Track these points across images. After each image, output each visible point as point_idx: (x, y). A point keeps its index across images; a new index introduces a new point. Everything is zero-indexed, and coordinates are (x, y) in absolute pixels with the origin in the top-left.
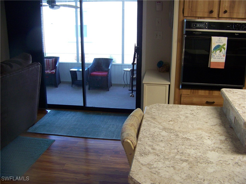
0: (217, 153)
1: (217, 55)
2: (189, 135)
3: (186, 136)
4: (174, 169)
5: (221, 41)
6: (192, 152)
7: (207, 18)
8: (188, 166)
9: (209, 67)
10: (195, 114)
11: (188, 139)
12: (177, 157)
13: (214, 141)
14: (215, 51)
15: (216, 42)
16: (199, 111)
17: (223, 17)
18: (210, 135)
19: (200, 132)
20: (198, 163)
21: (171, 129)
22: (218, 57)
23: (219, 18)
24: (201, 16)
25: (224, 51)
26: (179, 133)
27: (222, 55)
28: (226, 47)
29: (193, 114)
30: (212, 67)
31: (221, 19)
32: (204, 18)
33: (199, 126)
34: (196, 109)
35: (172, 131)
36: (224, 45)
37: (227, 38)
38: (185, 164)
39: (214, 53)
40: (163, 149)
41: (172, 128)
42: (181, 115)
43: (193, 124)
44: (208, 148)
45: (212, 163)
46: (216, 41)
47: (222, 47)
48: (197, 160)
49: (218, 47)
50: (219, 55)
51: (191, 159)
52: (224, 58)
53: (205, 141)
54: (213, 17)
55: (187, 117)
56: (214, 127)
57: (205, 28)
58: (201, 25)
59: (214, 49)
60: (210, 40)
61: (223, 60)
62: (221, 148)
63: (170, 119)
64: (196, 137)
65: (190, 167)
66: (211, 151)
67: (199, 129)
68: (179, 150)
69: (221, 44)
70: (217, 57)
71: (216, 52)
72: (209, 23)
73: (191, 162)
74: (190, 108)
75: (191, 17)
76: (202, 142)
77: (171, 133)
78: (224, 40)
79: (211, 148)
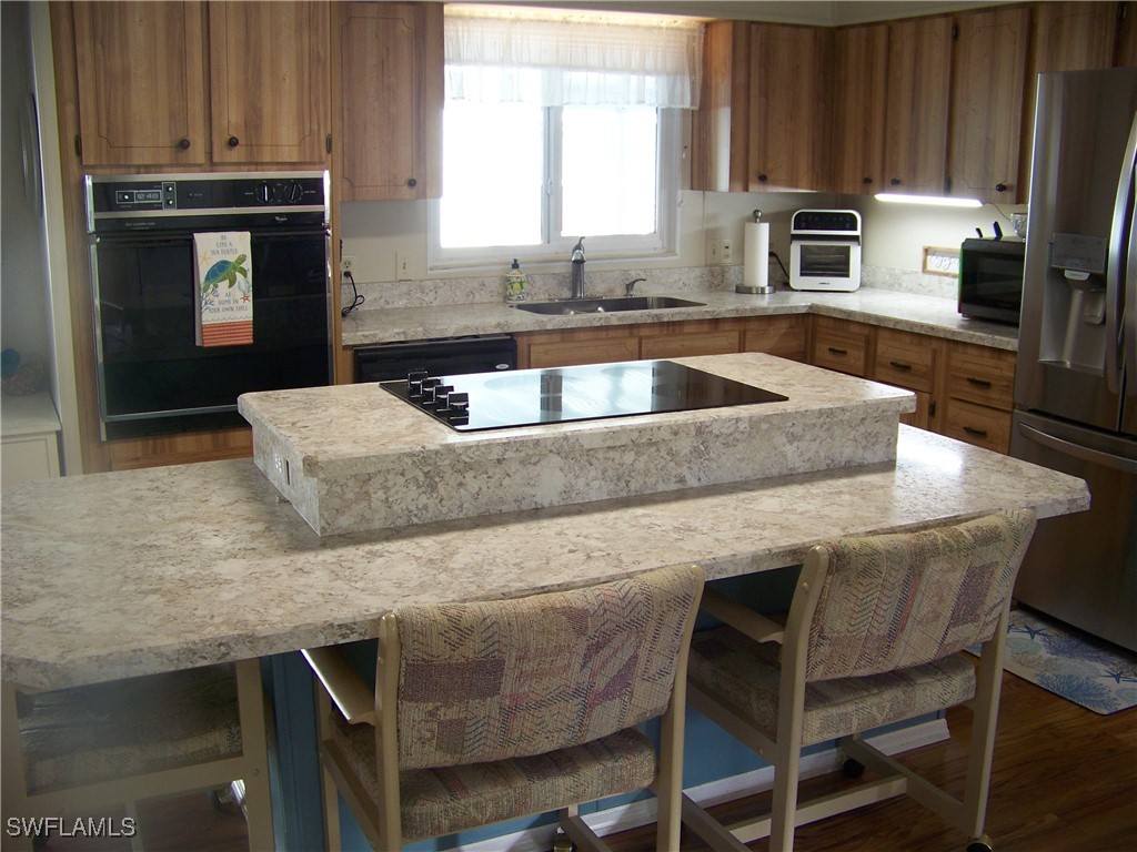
0: (243, 561)
1: (223, 297)
2: (152, 537)
3: (145, 542)
4: (123, 612)
5: (229, 248)
6: (171, 570)
7: (170, 169)
8: (162, 600)
9: (198, 343)
10: (163, 487)
11: (151, 547)
12: (125, 588)
13: (232, 538)
14: (212, 286)
15: (213, 253)
16: (179, 478)
17: (225, 160)
18: (218, 528)
19: (186, 525)
20: (192, 589)
21: (94, 535)
22: (227, 306)
23: (212, 165)
24: (146, 163)
25: (245, 283)
26: (119, 540)
27: (239, 295)
28: (248, 265)
29: (157, 487)
30: (209, 343)
31: (220, 168)
32: (158, 168)
33: (180, 514)
34: (166, 474)
35: (95, 538)
36: (242, 259)
37: (248, 234)
38: (152, 598)
39: (210, 291)
40: (78, 580)
41: (94, 530)
42: (119, 497)
43: (160, 511)
44: (216, 556)
45: (232, 581)
46: (211, 248)
47: (235, 268)
48: (186, 585)
49: (221, 270)
50: (227, 298)
51: (169, 585)
52: (249, 305)
53: (204, 542)
54: (192, 162)
55: (139, 499)
56: (228, 508)
57: (168, 205)
58: (149, 196)
59: (207, 278)
60: (191, 245)
61: (244, 312)
62: (254, 549)
63: (85, 512)
64: (176, 538)
65: (168, 601)
66: (226, 559)
67: (181, 519)
68: (128, 574)
69: (232, 258)
70: (221, 306)
71: (216, 286)
72: (180, 184)
73: (170, 591)
74: (146, 475)
75: (111, 166)
76: (195, 546)
77: (95, 542)
78: (239, 244)
79: (224, 554)
